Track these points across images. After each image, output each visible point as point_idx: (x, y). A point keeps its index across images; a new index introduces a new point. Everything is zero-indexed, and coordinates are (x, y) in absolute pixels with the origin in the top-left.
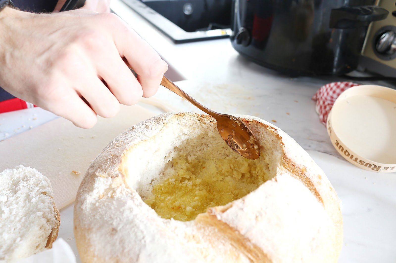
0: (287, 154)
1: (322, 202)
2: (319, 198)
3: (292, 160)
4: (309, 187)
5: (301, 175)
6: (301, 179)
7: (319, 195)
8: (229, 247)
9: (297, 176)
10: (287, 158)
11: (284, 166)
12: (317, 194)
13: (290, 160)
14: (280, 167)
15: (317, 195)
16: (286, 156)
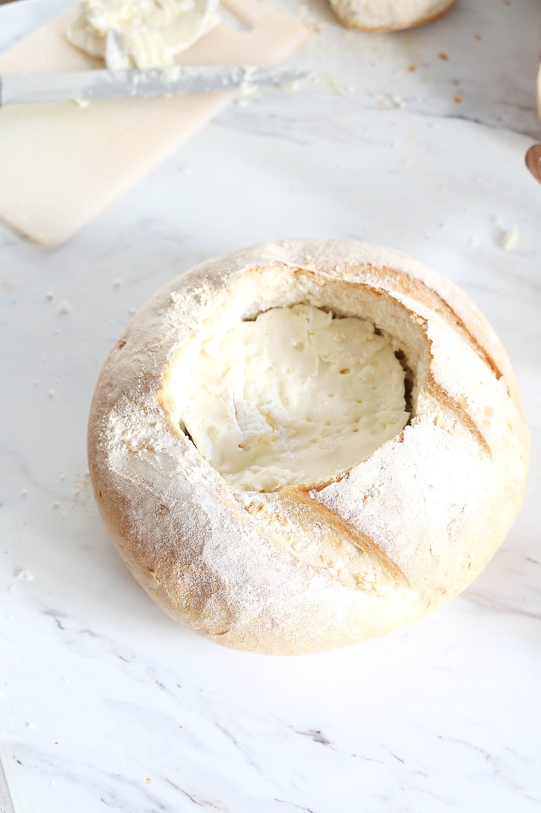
0: (435, 376)
1: (489, 451)
2: (485, 446)
3: (442, 387)
4: (469, 426)
5: (457, 409)
6: (457, 415)
7: (484, 441)
8: (327, 530)
9: (451, 410)
10: (434, 383)
11: (430, 392)
12: (482, 439)
13: (439, 386)
14: (423, 393)
15: (481, 441)
16: (433, 379)
